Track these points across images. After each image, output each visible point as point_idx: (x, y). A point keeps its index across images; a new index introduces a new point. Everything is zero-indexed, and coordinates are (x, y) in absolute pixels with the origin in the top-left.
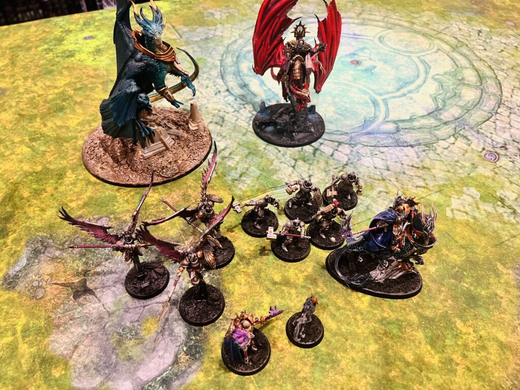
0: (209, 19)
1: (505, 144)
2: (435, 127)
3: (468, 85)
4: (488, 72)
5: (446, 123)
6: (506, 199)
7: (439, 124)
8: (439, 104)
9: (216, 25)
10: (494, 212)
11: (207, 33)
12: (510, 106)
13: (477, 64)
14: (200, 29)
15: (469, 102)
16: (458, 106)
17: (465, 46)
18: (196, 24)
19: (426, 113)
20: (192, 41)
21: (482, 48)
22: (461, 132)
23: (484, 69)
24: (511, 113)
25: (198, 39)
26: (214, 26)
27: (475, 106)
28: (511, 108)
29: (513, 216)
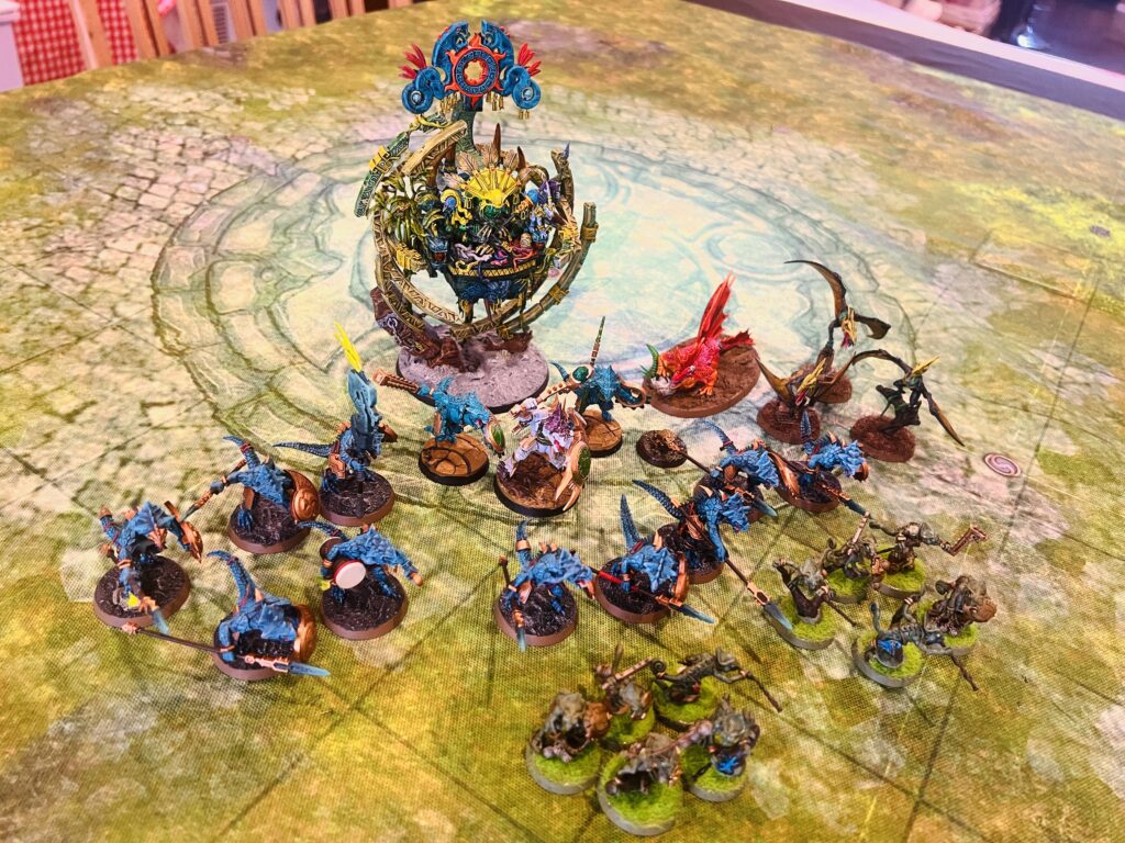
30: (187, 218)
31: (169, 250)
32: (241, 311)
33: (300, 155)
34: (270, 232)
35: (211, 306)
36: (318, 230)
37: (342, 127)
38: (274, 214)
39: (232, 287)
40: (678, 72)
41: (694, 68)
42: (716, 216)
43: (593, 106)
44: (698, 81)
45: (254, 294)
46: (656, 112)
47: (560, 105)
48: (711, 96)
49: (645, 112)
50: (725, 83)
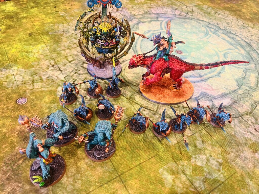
33: (136, 14)
37: (148, 9)
40: (242, 6)
41: (247, 5)
42: (231, 47)
43: (213, 12)
44: (247, 9)
46: (230, 16)
47: (204, 10)
48: (248, 14)
49: (226, 15)
50: (254, 10)
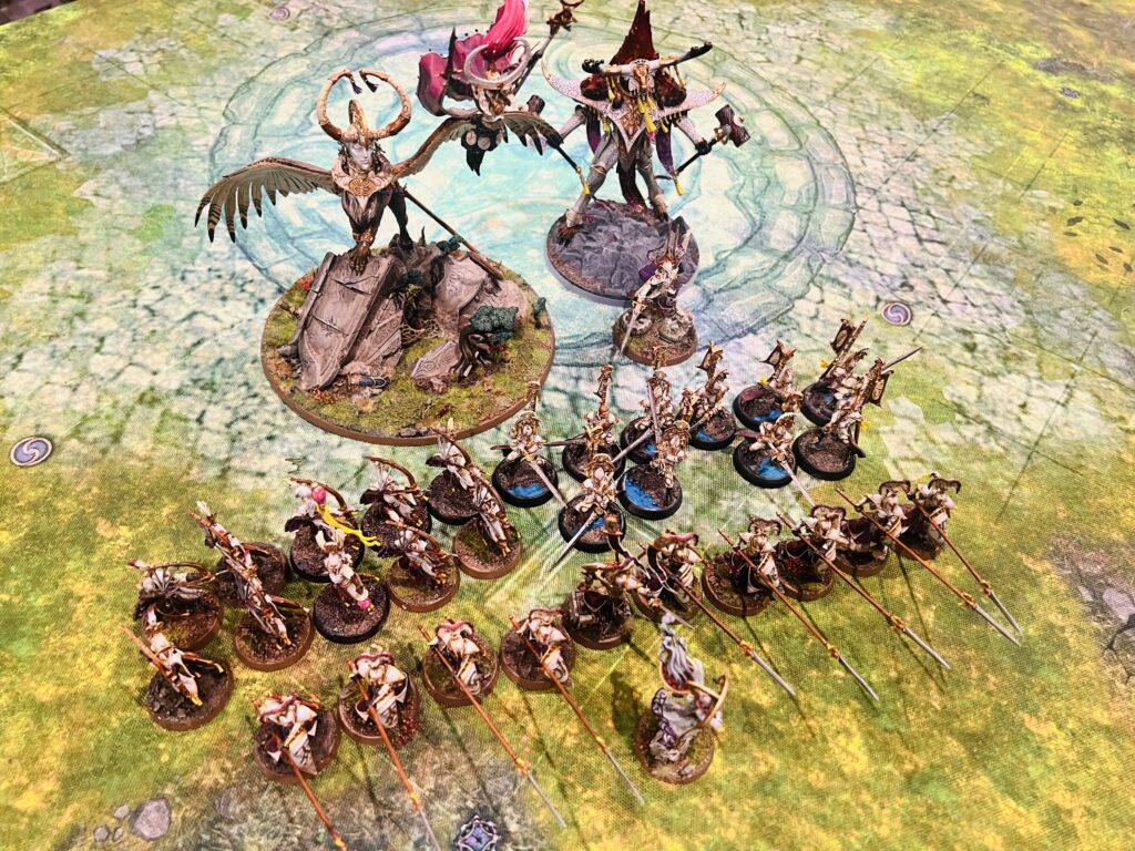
0: (113, 79)
1: (905, 277)
2: (772, 270)
3: (781, 153)
4: (800, 116)
5: (786, 257)
6: (965, 404)
7: (774, 261)
8: (751, 211)
9: (143, 95)
10: (962, 441)
11: (131, 126)
12: (870, 185)
13: (771, 98)
14: (105, 117)
15: (800, 193)
16: (787, 208)
17: (730, 60)
18: (87, 103)
19: (739, 242)
20: (103, 157)
21: (762, 58)
22: (823, 271)
23: (789, 108)
24: (880, 202)
25: (116, 148)
26: (141, 98)
27: (815, 200)
28: (875, 191)
29: (991, 438)
30: (855, 192)
31: (841, 160)
32: (757, 111)
34: (780, 179)
35: (778, 115)
36: (742, 178)
38: (789, 200)
39: (775, 129)
45: (757, 122)
